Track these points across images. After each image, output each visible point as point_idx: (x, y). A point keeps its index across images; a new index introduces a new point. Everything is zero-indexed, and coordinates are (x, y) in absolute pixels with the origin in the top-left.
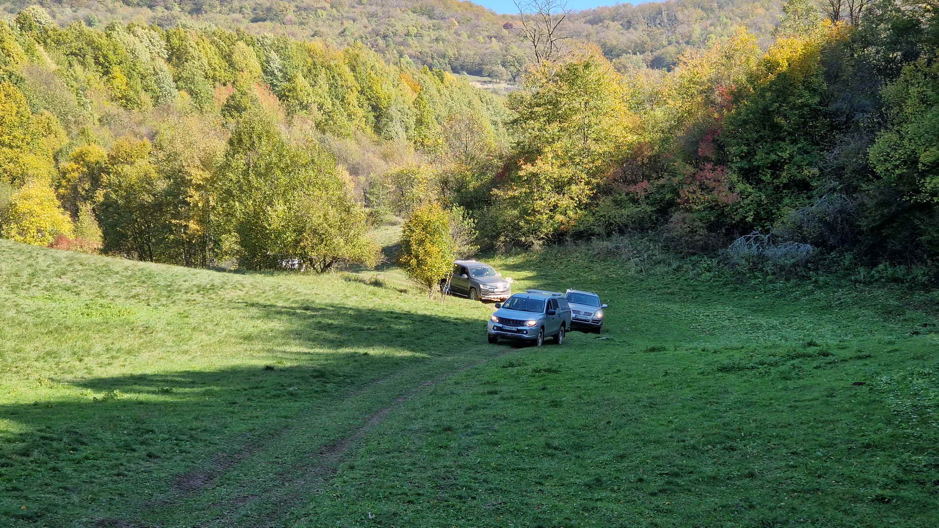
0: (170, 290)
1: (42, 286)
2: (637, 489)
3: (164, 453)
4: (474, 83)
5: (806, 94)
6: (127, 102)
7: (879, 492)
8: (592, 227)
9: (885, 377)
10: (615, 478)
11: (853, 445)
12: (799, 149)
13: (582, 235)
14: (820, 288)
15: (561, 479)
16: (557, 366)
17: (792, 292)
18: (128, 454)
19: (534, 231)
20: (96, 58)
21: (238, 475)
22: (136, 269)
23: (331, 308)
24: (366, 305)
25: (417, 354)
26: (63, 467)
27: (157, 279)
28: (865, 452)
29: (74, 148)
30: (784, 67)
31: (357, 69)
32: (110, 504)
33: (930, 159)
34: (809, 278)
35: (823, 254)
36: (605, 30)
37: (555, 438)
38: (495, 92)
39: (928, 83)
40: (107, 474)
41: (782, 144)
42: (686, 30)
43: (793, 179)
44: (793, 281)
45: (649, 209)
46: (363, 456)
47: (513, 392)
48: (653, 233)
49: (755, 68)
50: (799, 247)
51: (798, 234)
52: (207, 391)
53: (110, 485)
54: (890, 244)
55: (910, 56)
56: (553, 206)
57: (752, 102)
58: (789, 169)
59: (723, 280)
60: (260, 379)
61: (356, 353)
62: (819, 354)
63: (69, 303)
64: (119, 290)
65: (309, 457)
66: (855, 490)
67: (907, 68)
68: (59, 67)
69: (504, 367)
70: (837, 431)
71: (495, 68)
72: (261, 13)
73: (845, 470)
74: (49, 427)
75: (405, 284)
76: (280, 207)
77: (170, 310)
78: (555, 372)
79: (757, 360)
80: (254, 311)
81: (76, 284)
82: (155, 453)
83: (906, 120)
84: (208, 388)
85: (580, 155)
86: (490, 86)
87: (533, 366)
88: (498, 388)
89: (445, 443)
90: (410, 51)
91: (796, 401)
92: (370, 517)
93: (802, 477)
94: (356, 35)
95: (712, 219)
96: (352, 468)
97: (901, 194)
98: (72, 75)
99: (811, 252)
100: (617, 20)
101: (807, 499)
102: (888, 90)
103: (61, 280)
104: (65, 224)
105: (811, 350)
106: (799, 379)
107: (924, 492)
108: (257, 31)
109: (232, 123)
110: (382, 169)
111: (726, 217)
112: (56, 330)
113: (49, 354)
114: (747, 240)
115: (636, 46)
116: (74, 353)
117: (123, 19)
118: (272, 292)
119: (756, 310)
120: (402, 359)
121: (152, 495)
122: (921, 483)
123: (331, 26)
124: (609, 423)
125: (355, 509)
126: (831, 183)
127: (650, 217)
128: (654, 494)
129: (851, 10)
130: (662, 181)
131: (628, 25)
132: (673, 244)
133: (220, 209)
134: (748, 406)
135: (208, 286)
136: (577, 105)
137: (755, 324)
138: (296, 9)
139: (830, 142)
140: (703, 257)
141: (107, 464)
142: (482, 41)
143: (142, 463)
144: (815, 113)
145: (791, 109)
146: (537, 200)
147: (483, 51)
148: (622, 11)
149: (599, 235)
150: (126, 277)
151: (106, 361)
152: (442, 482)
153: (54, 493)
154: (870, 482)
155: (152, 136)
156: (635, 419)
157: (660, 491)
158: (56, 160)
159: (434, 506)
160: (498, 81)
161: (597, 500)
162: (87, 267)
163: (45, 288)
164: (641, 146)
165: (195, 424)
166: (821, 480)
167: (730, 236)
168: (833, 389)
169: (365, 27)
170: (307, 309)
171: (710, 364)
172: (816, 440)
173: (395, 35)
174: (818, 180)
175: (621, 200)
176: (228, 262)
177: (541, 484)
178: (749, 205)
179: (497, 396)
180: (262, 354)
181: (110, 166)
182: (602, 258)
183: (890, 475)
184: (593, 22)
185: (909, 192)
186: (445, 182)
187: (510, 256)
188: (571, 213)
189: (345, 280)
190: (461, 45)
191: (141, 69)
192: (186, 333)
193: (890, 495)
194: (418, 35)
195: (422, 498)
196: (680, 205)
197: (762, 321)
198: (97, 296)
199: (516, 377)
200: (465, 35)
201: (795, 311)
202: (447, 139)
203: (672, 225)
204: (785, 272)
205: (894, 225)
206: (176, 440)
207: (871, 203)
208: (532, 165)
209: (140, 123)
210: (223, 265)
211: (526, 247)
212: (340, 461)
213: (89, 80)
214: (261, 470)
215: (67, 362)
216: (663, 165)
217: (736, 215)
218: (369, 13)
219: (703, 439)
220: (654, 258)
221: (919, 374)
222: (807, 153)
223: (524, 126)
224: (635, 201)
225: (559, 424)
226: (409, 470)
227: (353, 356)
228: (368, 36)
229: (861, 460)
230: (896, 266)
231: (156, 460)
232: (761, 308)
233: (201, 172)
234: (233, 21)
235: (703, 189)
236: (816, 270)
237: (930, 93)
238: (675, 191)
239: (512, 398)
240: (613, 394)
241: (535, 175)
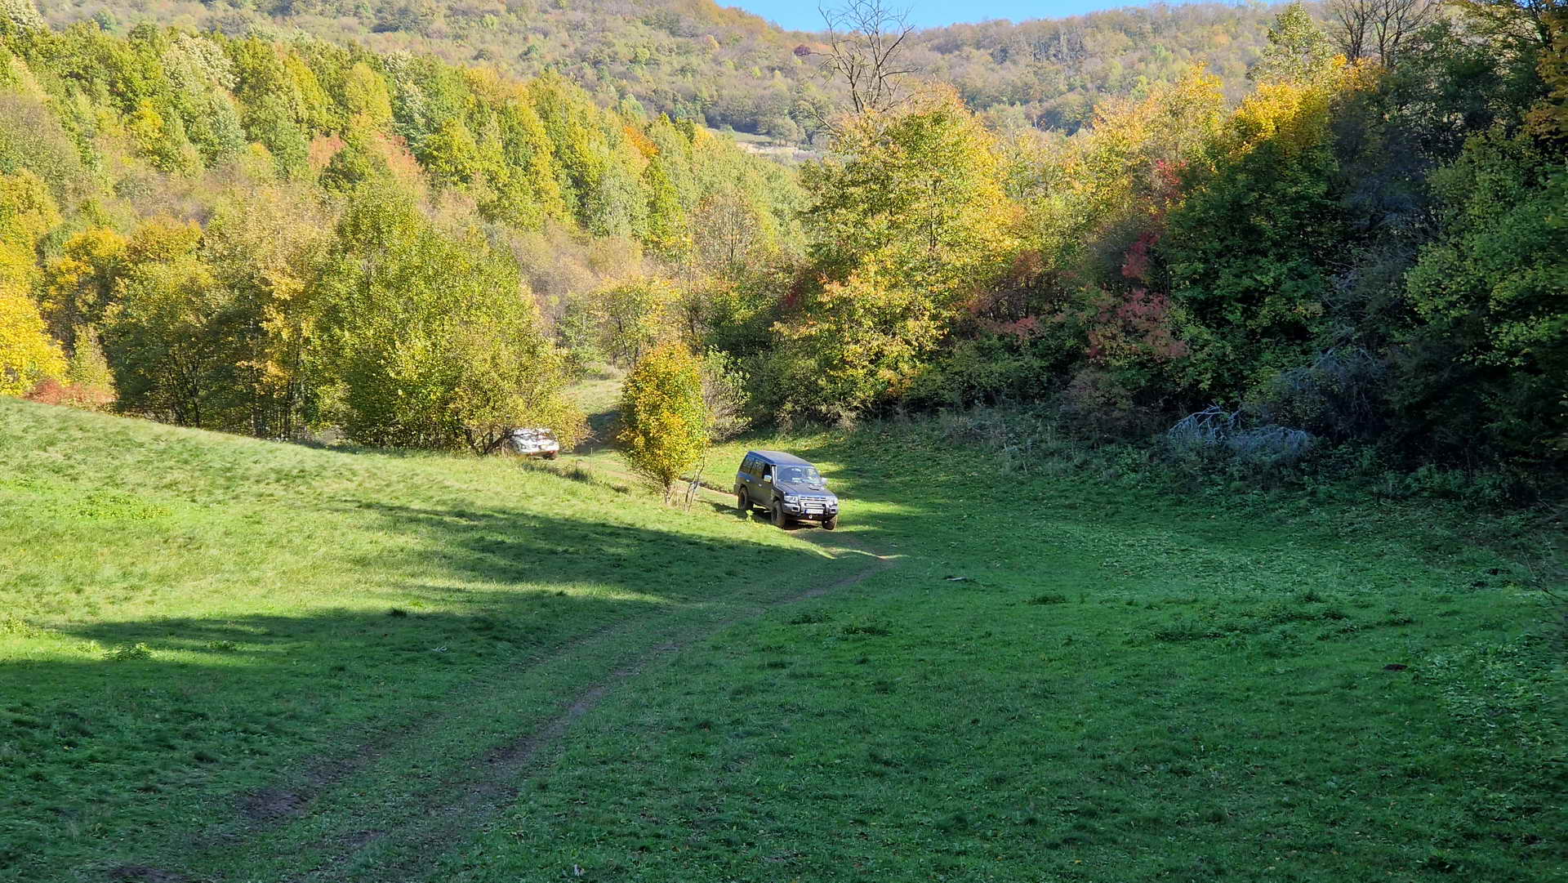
0: (230, 477)
1: (14, 463)
2: (1026, 836)
3: (224, 753)
4: (745, 144)
5: (1305, 178)
6: (161, 158)
7: (1435, 852)
8: (941, 392)
9: (1439, 657)
10: (989, 816)
11: (1389, 772)
12: (1290, 270)
13: (923, 405)
14: (1320, 504)
15: (897, 816)
16: (884, 624)
17: (1274, 510)
18: (163, 755)
19: (843, 396)
20: (112, 84)
21: (349, 796)
22: (173, 439)
23: (501, 516)
24: (560, 512)
25: (650, 598)
26: (52, 774)
27: (209, 457)
28: (1408, 784)
29: (72, 233)
30: (1269, 131)
31: (552, 117)
32: (133, 840)
33: (1507, 294)
34: (1302, 487)
35: (1327, 448)
36: (965, 62)
37: (885, 745)
38: (777, 159)
39: (1508, 167)
40: (128, 787)
41: (1263, 261)
42: (1099, 68)
43: (1280, 321)
44: (1274, 492)
45: (1037, 363)
46: (561, 768)
47: (812, 665)
48: (1043, 404)
49: (1220, 133)
50: (1286, 435)
51: (1285, 412)
52: (293, 649)
53: (133, 807)
54: (1439, 434)
55: (1478, 120)
56: (876, 355)
57: (1213, 189)
58: (1273, 303)
59: (1158, 486)
60: (384, 631)
61: (544, 592)
62: (1326, 615)
63: (59, 494)
64: (143, 474)
65: (469, 767)
66: (1394, 849)
67: (1473, 140)
68: (50, 97)
69: (794, 622)
70: (1361, 746)
71: (779, 121)
72: (389, 17)
73: (1375, 813)
74: (28, 705)
75: (624, 477)
76: (420, 344)
77: (231, 511)
78: (883, 633)
79: (1222, 623)
80: (372, 516)
81: (72, 462)
82: (210, 754)
83: (1470, 227)
84: (295, 644)
85: (923, 269)
86: (769, 150)
87: (845, 623)
88: (787, 658)
89: (699, 748)
90: (638, 88)
91: (1289, 694)
92: (577, 872)
93: (1303, 824)
94: (549, 59)
95: (1143, 383)
96: (543, 787)
97: (1458, 350)
98: (72, 112)
99: (1306, 443)
100: (984, 47)
101: (1314, 862)
102: (1442, 177)
103: (47, 455)
104: (54, 362)
105: (1312, 608)
106: (1294, 656)
107: (1511, 856)
108: (382, 47)
109: (340, 198)
110: (588, 285)
111: (1166, 380)
112: (37, 538)
113: (24, 578)
114: (1200, 421)
115: (1015, 90)
116: (68, 579)
117: (158, 20)
118: (401, 485)
119: (1213, 538)
120: (623, 604)
121: (203, 826)
122: (1505, 840)
123: (506, 43)
124: (975, 722)
125: (552, 859)
126: (1342, 328)
127: (1038, 377)
128: (1054, 846)
129: (1382, 41)
130: (1059, 318)
131: (1003, 55)
132: (1075, 423)
133: (318, 342)
134: (1209, 700)
135: (295, 472)
136: (918, 185)
137: (1211, 561)
138: (449, 12)
139: (1342, 259)
140: (1126, 447)
141: (128, 770)
142: (759, 74)
143: (187, 769)
144: (1319, 212)
145: (1280, 203)
146: (848, 343)
147: (760, 91)
148: (992, 31)
149: (951, 405)
150: (156, 452)
151: (121, 594)
152: (697, 816)
153: (36, 818)
154: (1419, 836)
155: (204, 217)
156: (1020, 716)
157: (1066, 841)
158: (41, 253)
159: (683, 857)
160: (783, 142)
161: (959, 853)
162: (90, 434)
163: (20, 468)
164: (1026, 257)
165: (275, 706)
166: (1336, 829)
167: (1171, 414)
168: (1353, 675)
169: (564, 46)
170: (461, 515)
171: (1143, 628)
172: (1326, 761)
173: (613, 60)
174: (1321, 323)
175: (990, 348)
176: (330, 433)
177: (863, 823)
178: (1204, 361)
179: (785, 672)
180: (385, 590)
181: (131, 265)
182: (956, 444)
183: (1453, 825)
184: (943, 49)
185: (1471, 347)
186: (695, 309)
187: (802, 435)
188: (906, 367)
189: (525, 469)
190: (723, 81)
191: (189, 105)
192: (257, 549)
193: (1452, 857)
194: (653, 63)
195: (664, 842)
196: (1088, 357)
197: (1221, 556)
198: (107, 484)
199: (815, 640)
200: (730, 65)
201: (1277, 541)
202: (699, 238)
203: (1074, 392)
204: (1264, 476)
205: (1446, 402)
206: (244, 731)
207: (1408, 365)
208: (842, 285)
209: (183, 196)
210: (318, 436)
211: (829, 422)
212: (523, 776)
213: (99, 121)
214: (389, 788)
215: (56, 594)
216: (1062, 290)
217: (1183, 377)
218: (570, 22)
219: (1137, 754)
220: (1043, 446)
221: (1497, 653)
222: (1303, 277)
223: (830, 216)
224: (1013, 350)
225: (889, 721)
226: (641, 794)
227: (538, 596)
228: (568, 61)
229: (1403, 798)
230: (1446, 472)
231: (210, 766)
232: (1221, 535)
233: (288, 280)
234: (343, 29)
235: (1128, 333)
236: (1314, 473)
237: (1509, 183)
238: (1082, 336)
239: (810, 675)
240: (979, 673)
241: (846, 301)
